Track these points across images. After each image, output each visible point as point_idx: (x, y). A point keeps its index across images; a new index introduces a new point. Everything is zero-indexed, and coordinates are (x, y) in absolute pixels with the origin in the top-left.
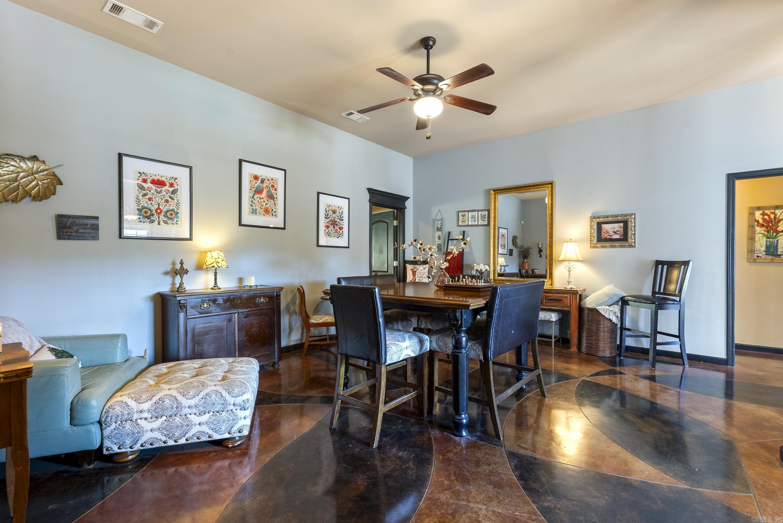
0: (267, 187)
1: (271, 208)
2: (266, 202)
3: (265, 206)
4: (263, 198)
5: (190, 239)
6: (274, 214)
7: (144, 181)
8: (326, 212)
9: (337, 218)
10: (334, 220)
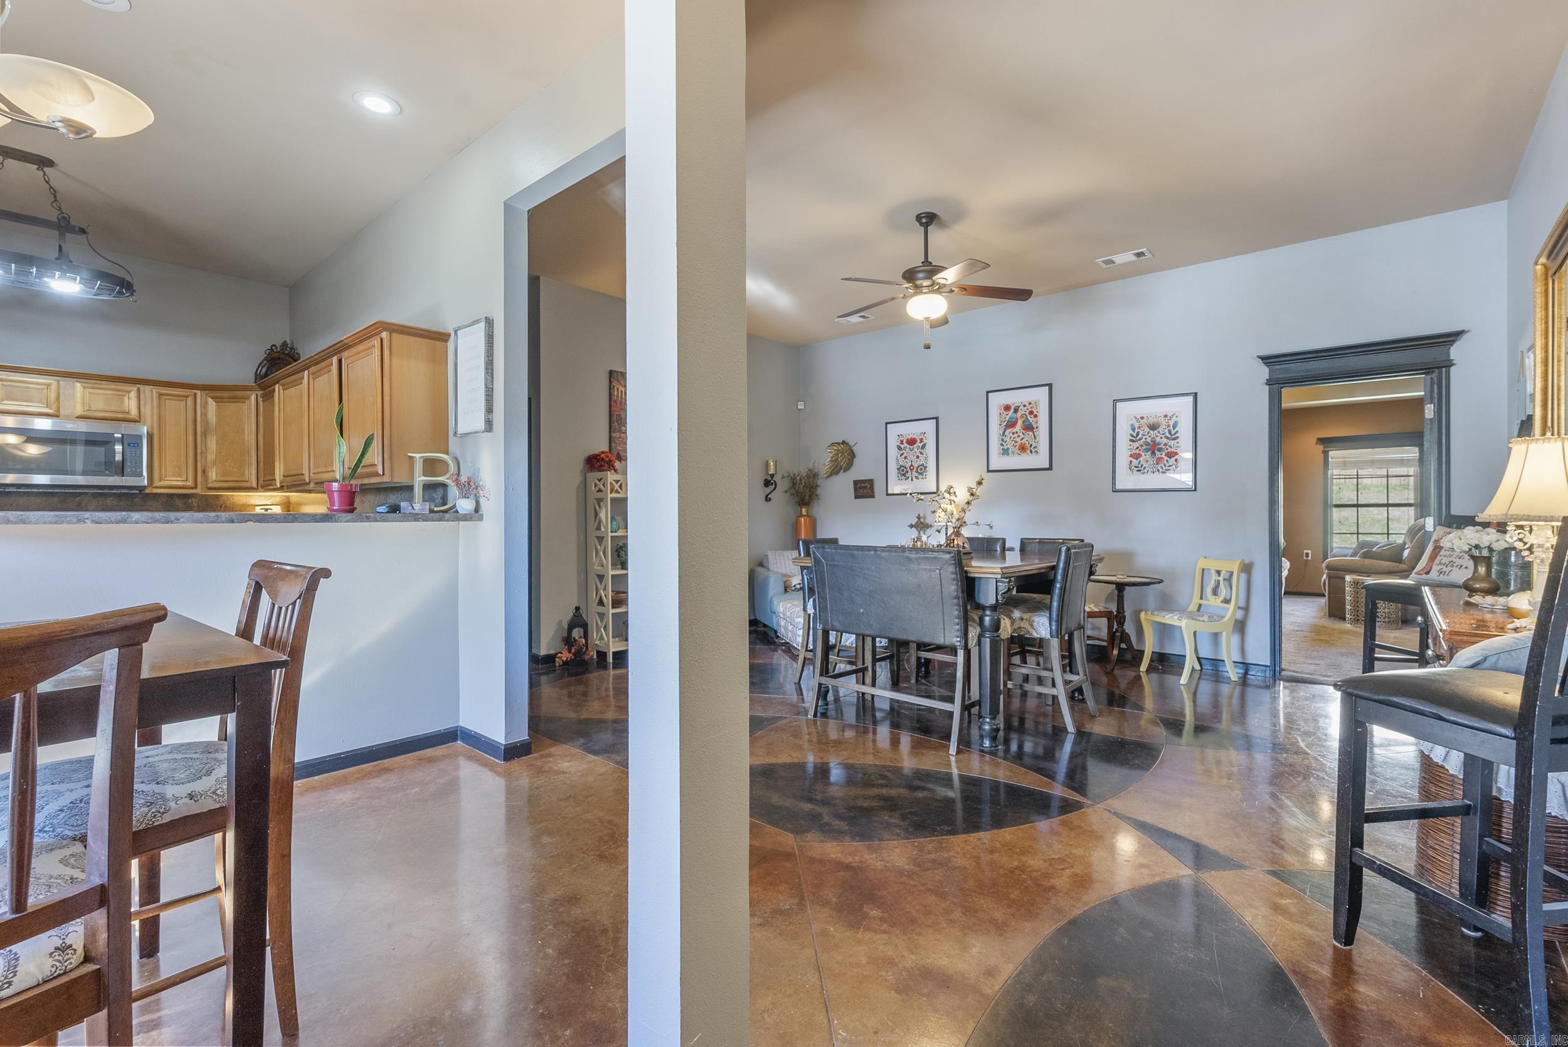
0: (1022, 416)
1: (1029, 443)
2: (1022, 436)
3: (1019, 442)
4: (1017, 433)
5: (937, 493)
6: (1034, 450)
7: (902, 442)
8: (1133, 430)
9: (1161, 438)
10: (1154, 441)
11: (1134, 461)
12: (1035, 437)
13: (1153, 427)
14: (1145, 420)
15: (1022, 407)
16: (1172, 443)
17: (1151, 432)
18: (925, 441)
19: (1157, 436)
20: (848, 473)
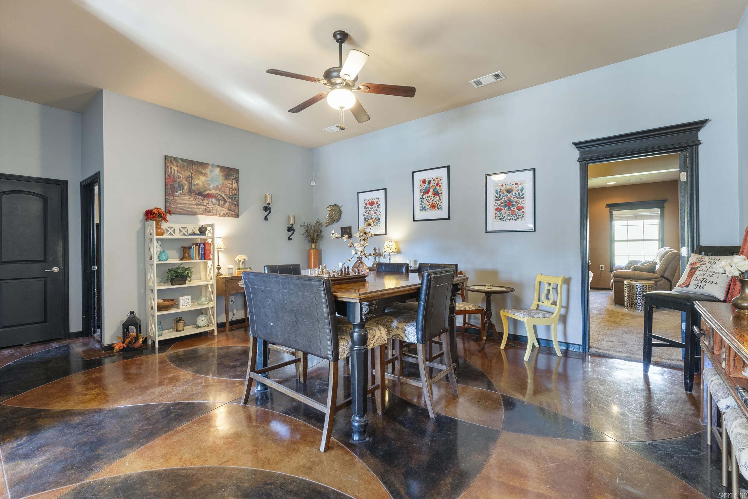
0: (432, 186)
1: (437, 203)
2: (433, 199)
3: (431, 203)
4: (430, 197)
5: (386, 234)
6: (440, 208)
7: (366, 204)
8: (497, 193)
9: (514, 198)
10: (509, 200)
11: (498, 213)
12: (440, 199)
13: (509, 191)
14: (504, 187)
15: (432, 181)
16: (520, 201)
17: (508, 194)
18: (379, 203)
19: (511, 197)
20: (338, 223)
